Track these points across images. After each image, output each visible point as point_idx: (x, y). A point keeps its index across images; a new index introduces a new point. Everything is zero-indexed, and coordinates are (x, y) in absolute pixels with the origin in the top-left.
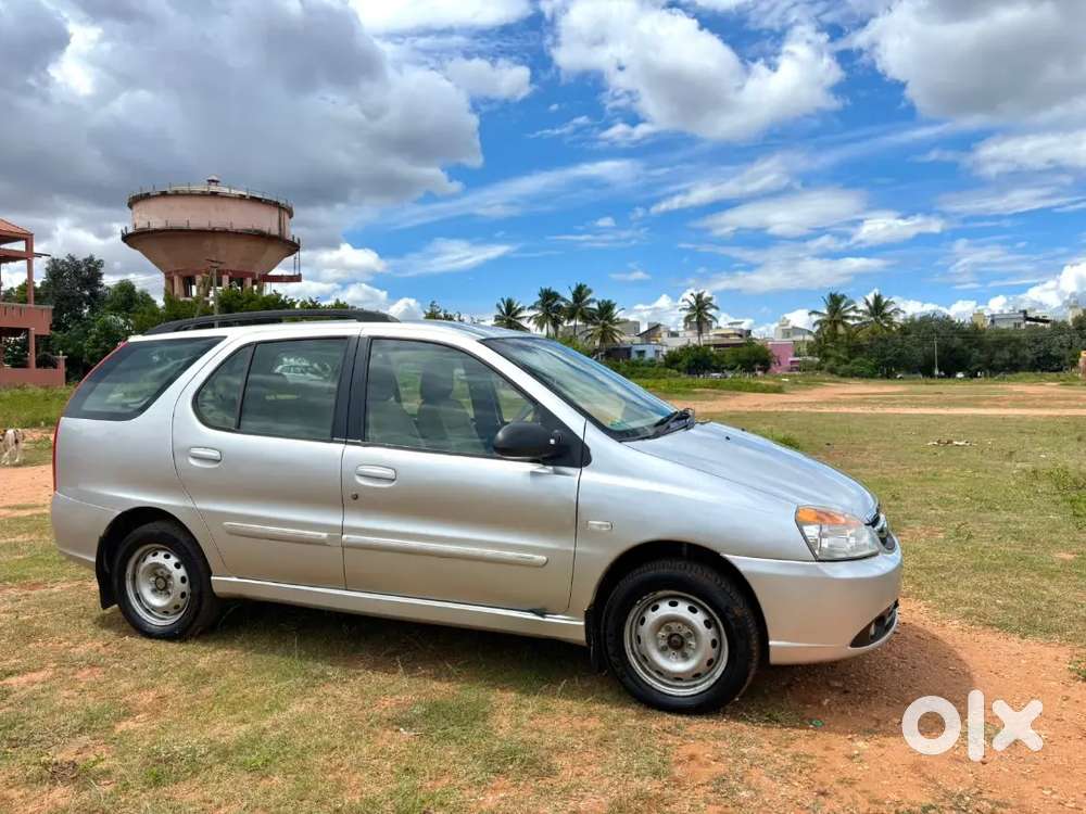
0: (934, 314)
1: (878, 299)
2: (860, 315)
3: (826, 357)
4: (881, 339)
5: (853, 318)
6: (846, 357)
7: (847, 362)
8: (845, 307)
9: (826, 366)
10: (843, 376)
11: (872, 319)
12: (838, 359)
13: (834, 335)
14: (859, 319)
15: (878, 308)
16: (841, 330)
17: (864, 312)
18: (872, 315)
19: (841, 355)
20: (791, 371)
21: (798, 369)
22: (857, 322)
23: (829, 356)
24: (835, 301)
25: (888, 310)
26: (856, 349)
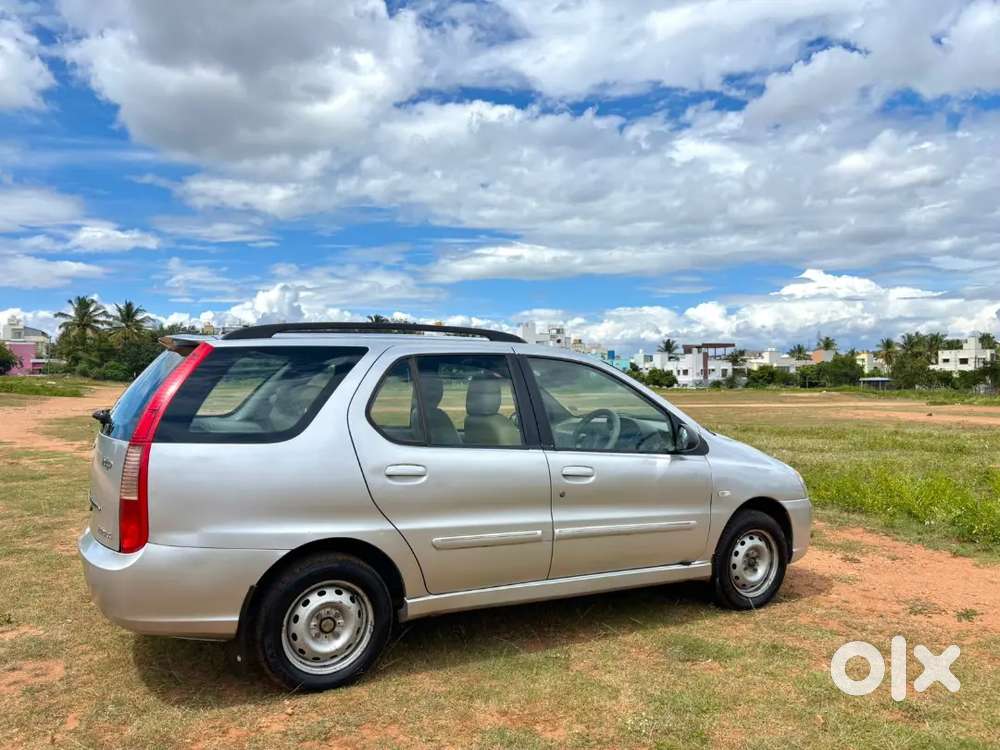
0: (181, 324)
1: (129, 306)
2: (111, 320)
3: (77, 360)
4: (133, 344)
5: (102, 323)
6: (97, 360)
7: (100, 366)
8: (94, 311)
9: (78, 368)
10: (95, 378)
11: (124, 325)
12: (91, 362)
13: (83, 338)
14: (109, 324)
15: (128, 314)
16: (89, 332)
17: (116, 318)
18: (123, 321)
19: (93, 359)
20: (33, 373)
21: (40, 371)
22: (106, 326)
23: (80, 358)
24: (83, 305)
25: (139, 317)
26: (107, 353)
